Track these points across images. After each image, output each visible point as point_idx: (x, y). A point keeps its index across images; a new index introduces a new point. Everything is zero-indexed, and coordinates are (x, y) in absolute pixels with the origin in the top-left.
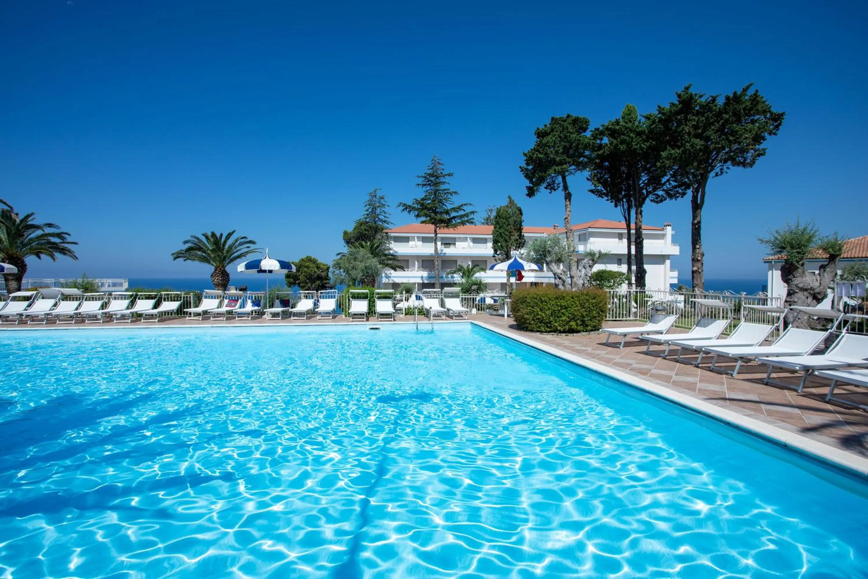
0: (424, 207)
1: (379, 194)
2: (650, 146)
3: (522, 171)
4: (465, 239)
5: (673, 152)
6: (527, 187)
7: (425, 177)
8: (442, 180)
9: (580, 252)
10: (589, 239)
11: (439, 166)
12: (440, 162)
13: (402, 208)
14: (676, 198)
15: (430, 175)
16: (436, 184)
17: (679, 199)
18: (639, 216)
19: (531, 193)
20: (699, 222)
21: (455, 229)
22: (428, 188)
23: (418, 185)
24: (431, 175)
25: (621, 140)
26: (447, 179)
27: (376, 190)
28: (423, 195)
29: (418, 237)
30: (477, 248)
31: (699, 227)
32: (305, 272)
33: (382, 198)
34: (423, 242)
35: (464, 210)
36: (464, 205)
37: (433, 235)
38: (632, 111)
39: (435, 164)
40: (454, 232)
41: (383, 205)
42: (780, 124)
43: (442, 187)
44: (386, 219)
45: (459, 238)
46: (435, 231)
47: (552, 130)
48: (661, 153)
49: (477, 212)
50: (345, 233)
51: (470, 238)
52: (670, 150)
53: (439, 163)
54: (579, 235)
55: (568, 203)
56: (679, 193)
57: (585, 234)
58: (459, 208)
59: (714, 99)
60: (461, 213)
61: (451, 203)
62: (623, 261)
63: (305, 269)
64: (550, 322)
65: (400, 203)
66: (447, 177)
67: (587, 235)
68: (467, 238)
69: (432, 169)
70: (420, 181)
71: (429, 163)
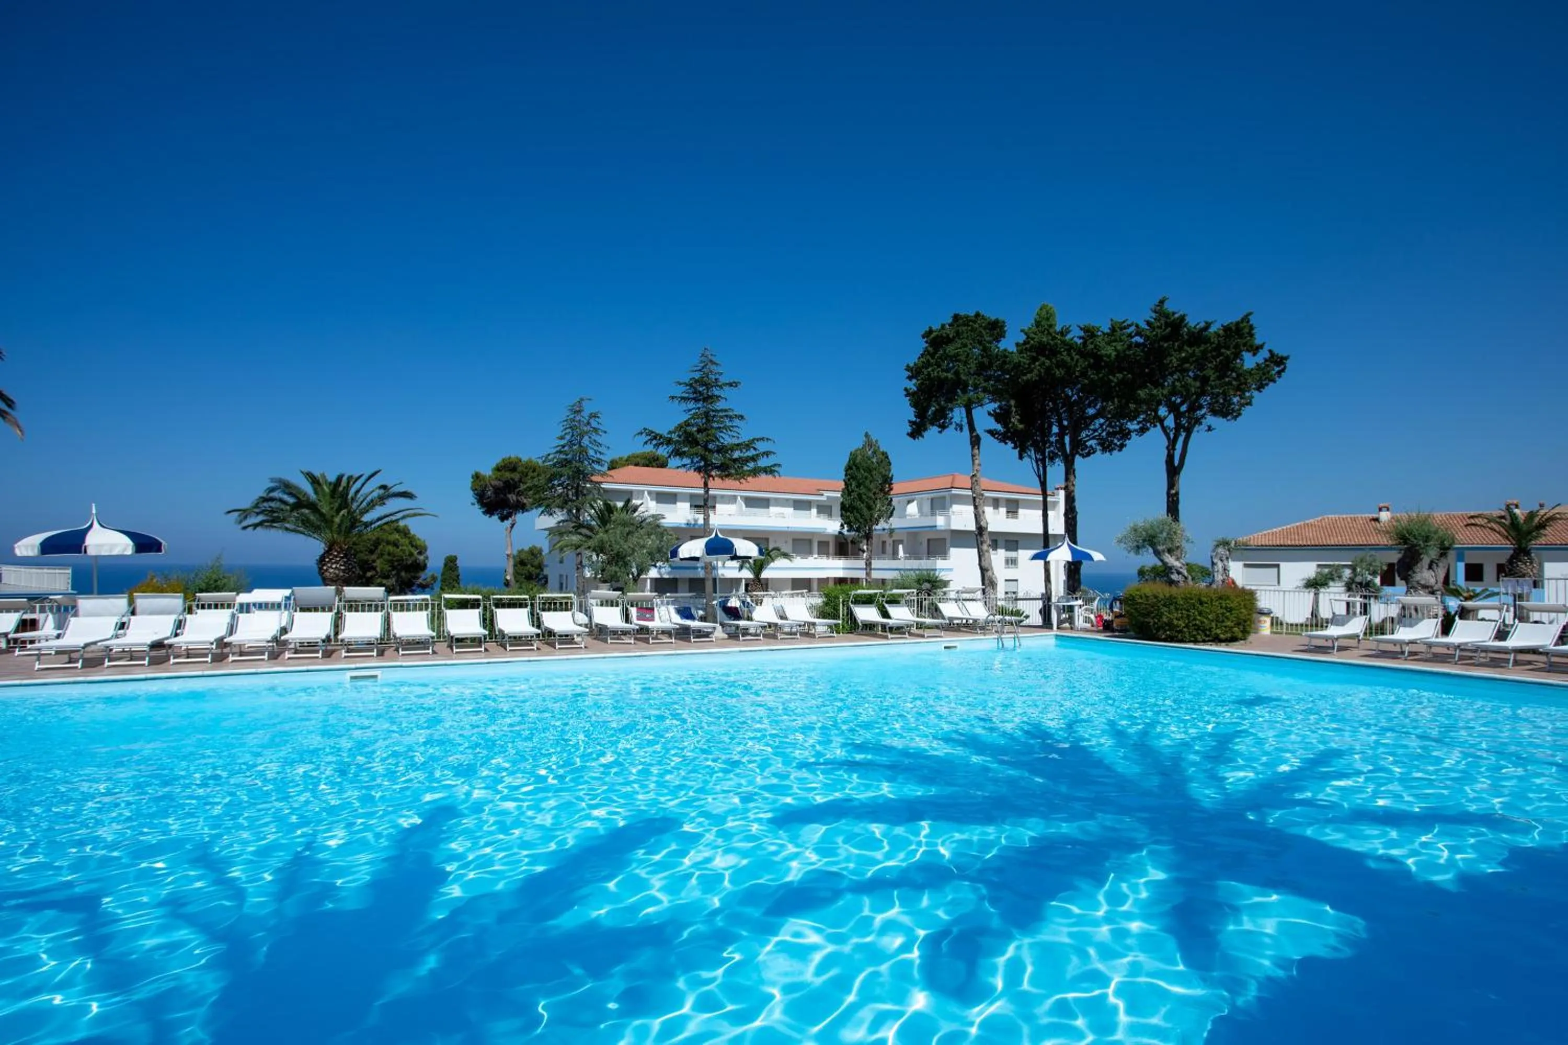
0: (690, 440)
1: (588, 409)
2: (1123, 378)
3: (906, 396)
4: (733, 500)
5: (1155, 392)
6: (910, 422)
7: (691, 385)
8: (716, 392)
9: (938, 528)
10: (951, 506)
11: (713, 367)
12: (714, 359)
13: (645, 438)
14: (1111, 451)
15: (696, 381)
16: (709, 399)
17: (1115, 452)
18: (1072, 477)
19: (917, 431)
20: (1177, 494)
21: (742, 480)
22: (691, 405)
23: (673, 398)
24: (700, 382)
25: (1057, 362)
26: (726, 392)
27: (582, 400)
28: (685, 417)
29: (650, 493)
30: (755, 515)
31: (1178, 499)
32: (389, 554)
33: (594, 416)
34: (658, 502)
35: (755, 449)
36: (758, 440)
37: (702, 491)
38: (1051, 315)
39: (708, 361)
40: (742, 487)
41: (596, 430)
42: (1283, 370)
43: (720, 405)
44: (598, 456)
45: (723, 496)
46: (706, 485)
47: (958, 334)
48: (1139, 392)
49: (774, 453)
50: (477, 477)
51: (741, 497)
52: (1150, 390)
53: (711, 361)
54: (932, 499)
55: (976, 451)
56: (1115, 444)
57: (944, 498)
58: (748, 446)
59: (1208, 325)
60: (751, 453)
61: (735, 434)
62: (999, 543)
63: (391, 548)
64: (1210, 630)
65: (645, 429)
66: (726, 388)
67: (948, 499)
68: (735, 497)
69: (700, 370)
70: (679, 391)
71: (696, 361)
